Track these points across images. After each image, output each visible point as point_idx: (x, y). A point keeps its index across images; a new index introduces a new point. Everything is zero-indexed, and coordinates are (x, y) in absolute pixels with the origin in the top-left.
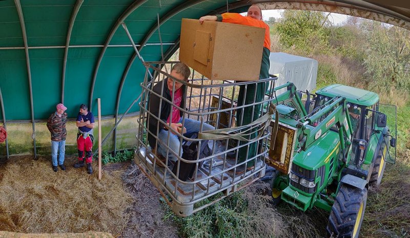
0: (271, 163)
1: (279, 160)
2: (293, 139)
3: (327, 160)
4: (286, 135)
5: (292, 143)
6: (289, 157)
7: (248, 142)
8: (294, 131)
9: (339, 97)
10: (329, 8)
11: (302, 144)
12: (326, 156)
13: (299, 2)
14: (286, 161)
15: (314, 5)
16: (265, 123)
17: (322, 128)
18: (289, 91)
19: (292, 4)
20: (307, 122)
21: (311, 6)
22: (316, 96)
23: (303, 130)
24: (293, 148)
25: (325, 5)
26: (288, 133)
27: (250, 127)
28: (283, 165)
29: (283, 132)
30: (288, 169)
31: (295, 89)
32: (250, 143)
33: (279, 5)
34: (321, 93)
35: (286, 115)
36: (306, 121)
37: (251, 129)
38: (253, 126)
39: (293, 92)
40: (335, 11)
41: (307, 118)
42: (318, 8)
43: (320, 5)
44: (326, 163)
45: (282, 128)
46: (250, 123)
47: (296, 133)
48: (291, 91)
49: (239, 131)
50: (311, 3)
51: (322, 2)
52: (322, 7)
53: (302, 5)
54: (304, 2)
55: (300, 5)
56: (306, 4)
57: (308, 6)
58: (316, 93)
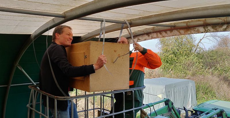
10: (182, 31)
13: (155, 32)
15: (168, 32)
19: (150, 35)
21: (166, 33)
22: (194, 112)
25: (178, 30)
33: (140, 38)
34: (197, 109)
40: (189, 32)
42: (172, 33)
43: (174, 31)
48: (169, 106)
50: (165, 31)
51: (175, 28)
52: (175, 32)
53: (159, 34)
54: (160, 32)
55: (157, 34)
56: (162, 32)
57: (164, 34)
58: (193, 109)
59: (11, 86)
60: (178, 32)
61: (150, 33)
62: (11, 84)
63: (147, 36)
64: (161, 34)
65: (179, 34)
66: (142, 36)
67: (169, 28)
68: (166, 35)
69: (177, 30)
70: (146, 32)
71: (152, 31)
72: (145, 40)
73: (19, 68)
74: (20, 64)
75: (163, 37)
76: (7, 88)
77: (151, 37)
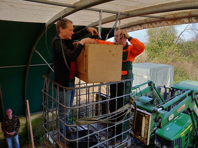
0: (135, 137)
1: (140, 135)
2: (149, 121)
3: (182, 134)
4: (144, 118)
5: (148, 124)
6: (147, 133)
7: (115, 124)
8: (149, 115)
9: (187, 90)
10: (170, 22)
11: (158, 124)
12: (181, 131)
13: (147, 23)
14: (145, 137)
15: (158, 23)
16: (127, 110)
17: (174, 113)
18: (150, 87)
19: (143, 26)
20: (161, 109)
21: (156, 24)
22: (171, 89)
23: (157, 114)
24: (149, 127)
25: (167, 21)
26: (145, 117)
27: (115, 114)
28: (143, 139)
29: (142, 116)
30: (147, 142)
31: (154, 85)
32: (116, 125)
33: (134, 28)
34: (174, 87)
35: (147, 103)
36: (160, 107)
37: (116, 115)
38: (117, 113)
39: (153, 87)
40: (175, 23)
41: (161, 106)
43: (162, 23)
44: (182, 136)
45: (140, 113)
46: (115, 111)
47: (150, 117)
48: (151, 87)
49: (106, 117)
50: (155, 22)
51: (164, 19)
52: (164, 23)
53: (149, 25)
54: (151, 23)
55: (148, 25)
56: (152, 23)
57: (154, 24)
58: (171, 87)
59: (30, 66)
60: (166, 23)
61: (143, 24)
62: (30, 65)
63: (140, 26)
64: (151, 25)
65: (167, 25)
66: (135, 26)
67: (159, 19)
68: (156, 25)
69: (165, 21)
70: (139, 23)
71: (144, 22)
72: (138, 30)
73: (36, 52)
74: (37, 49)
75: (153, 27)
76: (26, 67)
77: (143, 28)
